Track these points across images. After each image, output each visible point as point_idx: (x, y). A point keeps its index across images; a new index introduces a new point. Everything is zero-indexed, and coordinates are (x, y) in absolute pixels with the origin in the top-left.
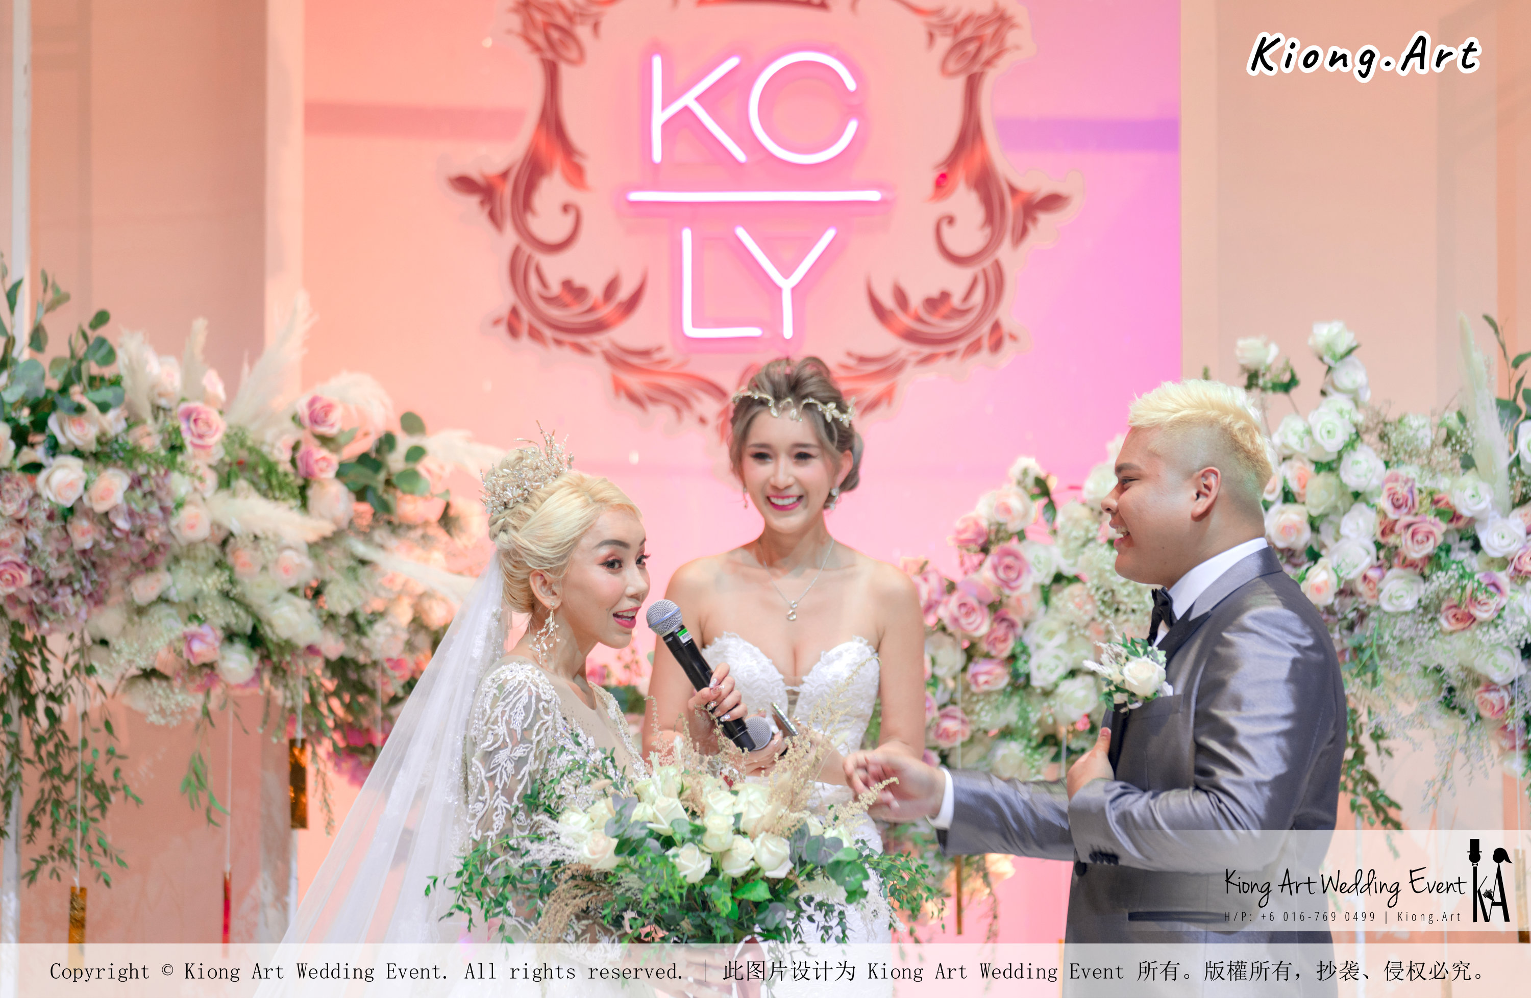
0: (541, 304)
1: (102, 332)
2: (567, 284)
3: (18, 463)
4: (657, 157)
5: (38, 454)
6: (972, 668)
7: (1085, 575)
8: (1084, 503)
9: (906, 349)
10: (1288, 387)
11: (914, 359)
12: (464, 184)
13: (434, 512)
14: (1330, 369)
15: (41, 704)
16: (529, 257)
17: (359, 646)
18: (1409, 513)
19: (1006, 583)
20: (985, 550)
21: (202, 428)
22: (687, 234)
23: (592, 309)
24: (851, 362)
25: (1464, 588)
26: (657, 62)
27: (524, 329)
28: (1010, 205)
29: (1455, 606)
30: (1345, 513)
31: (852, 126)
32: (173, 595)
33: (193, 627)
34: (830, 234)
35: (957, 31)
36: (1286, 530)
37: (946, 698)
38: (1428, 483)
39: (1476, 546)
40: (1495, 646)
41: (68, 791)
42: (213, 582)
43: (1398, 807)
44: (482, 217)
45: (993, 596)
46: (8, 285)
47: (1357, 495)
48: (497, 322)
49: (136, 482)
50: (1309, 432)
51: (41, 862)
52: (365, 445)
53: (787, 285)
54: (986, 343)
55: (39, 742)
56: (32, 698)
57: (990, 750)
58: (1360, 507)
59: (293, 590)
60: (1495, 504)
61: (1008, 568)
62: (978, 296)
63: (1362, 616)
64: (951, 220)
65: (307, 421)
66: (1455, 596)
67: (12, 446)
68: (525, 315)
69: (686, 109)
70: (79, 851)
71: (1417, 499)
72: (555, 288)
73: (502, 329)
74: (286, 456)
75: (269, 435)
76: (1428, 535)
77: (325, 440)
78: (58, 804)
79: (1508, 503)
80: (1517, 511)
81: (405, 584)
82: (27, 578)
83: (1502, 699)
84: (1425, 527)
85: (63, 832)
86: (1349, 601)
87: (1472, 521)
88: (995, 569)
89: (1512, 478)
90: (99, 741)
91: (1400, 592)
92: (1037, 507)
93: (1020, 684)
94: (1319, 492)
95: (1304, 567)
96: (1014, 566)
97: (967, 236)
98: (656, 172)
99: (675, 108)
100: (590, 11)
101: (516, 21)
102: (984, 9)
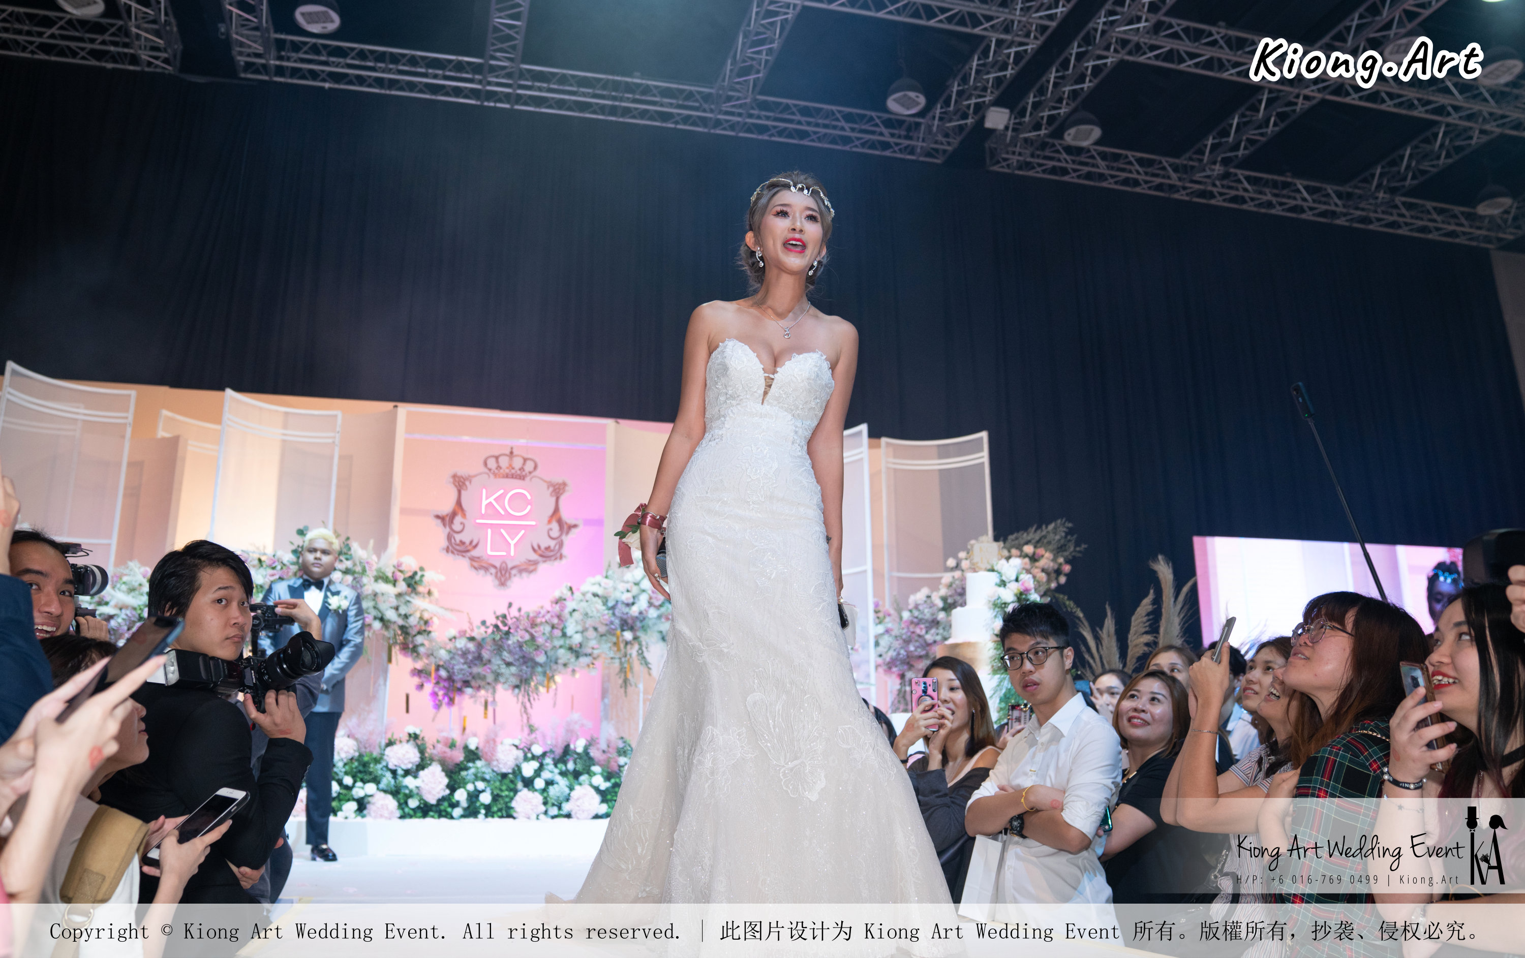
0: (454, 545)
2: (461, 541)
4: (483, 512)
7: (582, 609)
8: (580, 592)
9: (540, 559)
11: (542, 561)
12: (438, 517)
13: (426, 591)
16: (452, 534)
17: (407, 622)
20: (557, 602)
21: (371, 567)
22: (489, 530)
23: (466, 547)
24: (527, 561)
26: (484, 491)
27: (450, 551)
28: (565, 527)
31: (529, 507)
34: (523, 532)
35: (554, 486)
36: (627, 599)
44: (441, 524)
47: (644, 591)
48: (444, 549)
49: (355, 579)
52: (410, 574)
53: (512, 543)
54: (558, 558)
57: (557, 651)
58: (644, 593)
59: (391, 607)
62: (557, 547)
63: (644, 618)
64: (551, 529)
65: (397, 566)
68: (450, 547)
69: (490, 501)
72: (458, 541)
73: (445, 551)
74: (391, 575)
75: (387, 569)
77: (401, 571)
81: (419, 608)
86: (641, 615)
91: (653, 613)
92: (569, 593)
93: (564, 635)
94: (635, 590)
95: (631, 607)
96: (564, 606)
97: (555, 533)
98: (483, 517)
99: (488, 501)
100: (469, 478)
101: (451, 480)
102: (560, 481)
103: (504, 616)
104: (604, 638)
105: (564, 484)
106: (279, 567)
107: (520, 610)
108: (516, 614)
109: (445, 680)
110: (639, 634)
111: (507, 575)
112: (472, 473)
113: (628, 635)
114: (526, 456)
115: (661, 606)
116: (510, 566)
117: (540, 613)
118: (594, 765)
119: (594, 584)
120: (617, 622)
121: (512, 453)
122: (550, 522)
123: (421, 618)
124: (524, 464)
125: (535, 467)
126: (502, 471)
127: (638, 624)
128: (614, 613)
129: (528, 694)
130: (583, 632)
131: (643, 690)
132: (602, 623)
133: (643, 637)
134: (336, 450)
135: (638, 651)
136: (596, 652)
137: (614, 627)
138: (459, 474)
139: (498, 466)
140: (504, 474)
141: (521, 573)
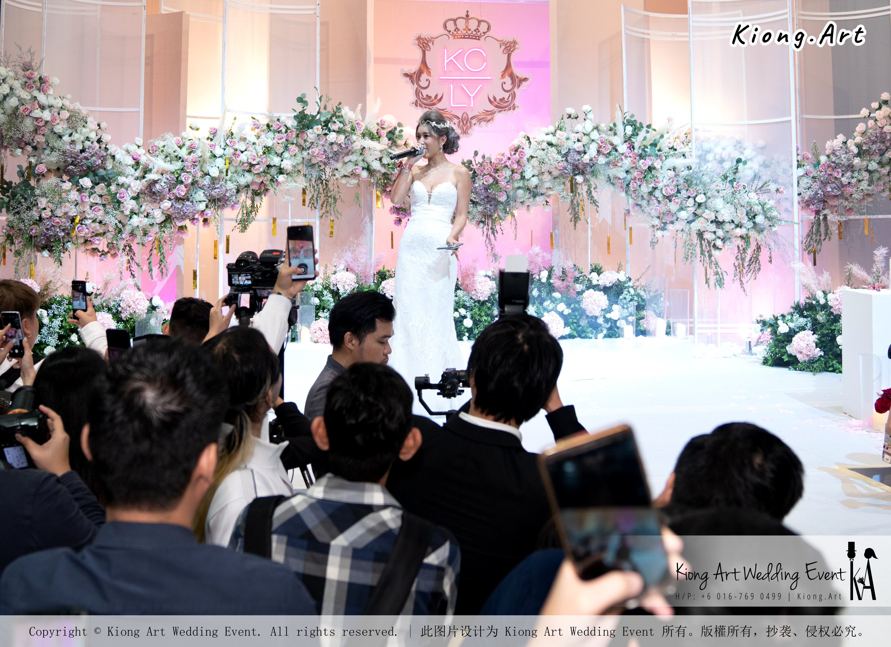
0: (422, 100)
1: (340, 106)
2: (427, 96)
3: (322, 133)
4: (445, 69)
5: (326, 132)
6: (513, 175)
7: (538, 156)
8: (536, 141)
9: (496, 110)
10: (576, 118)
12: (406, 75)
14: (586, 115)
15: (324, 182)
16: (419, 90)
18: (604, 144)
19: (521, 158)
20: (516, 150)
21: (360, 126)
22: (452, 85)
23: (432, 101)
24: (485, 112)
25: (616, 160)
26: (445, 51)
27: (418, 104)
28: (517, 80)
29: (614, 163)
30: (591, 144)
31: (485, 63)
32: (352, 160)
33: (356, 167)
34: (480, 86)
35: (506, 45)
36: (578, 147)
37: (507, 181)
38: (607, 137)
39: (616, 150)
40: (621, 171)
41: (330, 200)
42: (361, 158)
43: (598, 202)
44: (410, 82)
45: (518, 160)
46: (319, 96)
47: (593, 140)
48: (413, 103)
49: (346, 137)
50: (584, 128)
51: (324, 214)
52: (390, 129)
53: (472, 96)
54: (512, 108)
55: (324, 190)
56: (323, 181)
57: (516, 191)
58: (594, 143)
59: (376, 159)
60: (621, 142)
62: (510, 99)
63: (594, 165)
64: (505, 83)
65: (380, 124)
66: (614, 161)
67: (321, 129)
68: (418, 102)
70: (332, 212)
71: (606, 142)
72: (425, 97)
73: (414, 105)
74: (376, 131)
75: (372, 127)
76: (608, 149)
77: (383, 128)
78: (328, 202)
79: (623, 142)
80: (625, 144)
82: (324, 157)
83: (622, 181)
84: (608, 147)
85: (328, 208)
86: (591, 162)
87: (616, 146)
88: (518, 155)
89: (624, 137)
90: (336, 189)
91: (602, 160)
92: (527, 142)
93: (523, 178)
94: (585, 139)
95: (582, 155)
96: (522, 154)
97: (508, 86)
98: (445, 73)
99: (449, 60)
100: (432, 40)
101: (417, 42)
102: (511, 40)
103: (470, 162)
104: (558, 180)
105: (515, 42)
106: (284, 130)
107: (484, 157)
108: (481, 160)
110: (587, 176)
111: (468, 124)
113: (579, 179)
114: (480, 19)
116: (470, 117)
117: (502, 160)
118: (554, 292)
119: (547, 134)
120: (570, 167)
121: (467, 16)
122: (503, 76)
124: (479, 26)
125: (489, 29)
126: (459, 32)
127: (588, 169)
128: (567, 160)
129: (492, 228)
130: (540, 176)
131: (591, 224)
132: (556, 168)
133: (593, 181)
134: (318, 20)
135: (587, 192)
136: (551, 192)
137: (566, 172)
138: (422, 37)
139: (457, 28)
140: (461, 36)
141: (480, 123)
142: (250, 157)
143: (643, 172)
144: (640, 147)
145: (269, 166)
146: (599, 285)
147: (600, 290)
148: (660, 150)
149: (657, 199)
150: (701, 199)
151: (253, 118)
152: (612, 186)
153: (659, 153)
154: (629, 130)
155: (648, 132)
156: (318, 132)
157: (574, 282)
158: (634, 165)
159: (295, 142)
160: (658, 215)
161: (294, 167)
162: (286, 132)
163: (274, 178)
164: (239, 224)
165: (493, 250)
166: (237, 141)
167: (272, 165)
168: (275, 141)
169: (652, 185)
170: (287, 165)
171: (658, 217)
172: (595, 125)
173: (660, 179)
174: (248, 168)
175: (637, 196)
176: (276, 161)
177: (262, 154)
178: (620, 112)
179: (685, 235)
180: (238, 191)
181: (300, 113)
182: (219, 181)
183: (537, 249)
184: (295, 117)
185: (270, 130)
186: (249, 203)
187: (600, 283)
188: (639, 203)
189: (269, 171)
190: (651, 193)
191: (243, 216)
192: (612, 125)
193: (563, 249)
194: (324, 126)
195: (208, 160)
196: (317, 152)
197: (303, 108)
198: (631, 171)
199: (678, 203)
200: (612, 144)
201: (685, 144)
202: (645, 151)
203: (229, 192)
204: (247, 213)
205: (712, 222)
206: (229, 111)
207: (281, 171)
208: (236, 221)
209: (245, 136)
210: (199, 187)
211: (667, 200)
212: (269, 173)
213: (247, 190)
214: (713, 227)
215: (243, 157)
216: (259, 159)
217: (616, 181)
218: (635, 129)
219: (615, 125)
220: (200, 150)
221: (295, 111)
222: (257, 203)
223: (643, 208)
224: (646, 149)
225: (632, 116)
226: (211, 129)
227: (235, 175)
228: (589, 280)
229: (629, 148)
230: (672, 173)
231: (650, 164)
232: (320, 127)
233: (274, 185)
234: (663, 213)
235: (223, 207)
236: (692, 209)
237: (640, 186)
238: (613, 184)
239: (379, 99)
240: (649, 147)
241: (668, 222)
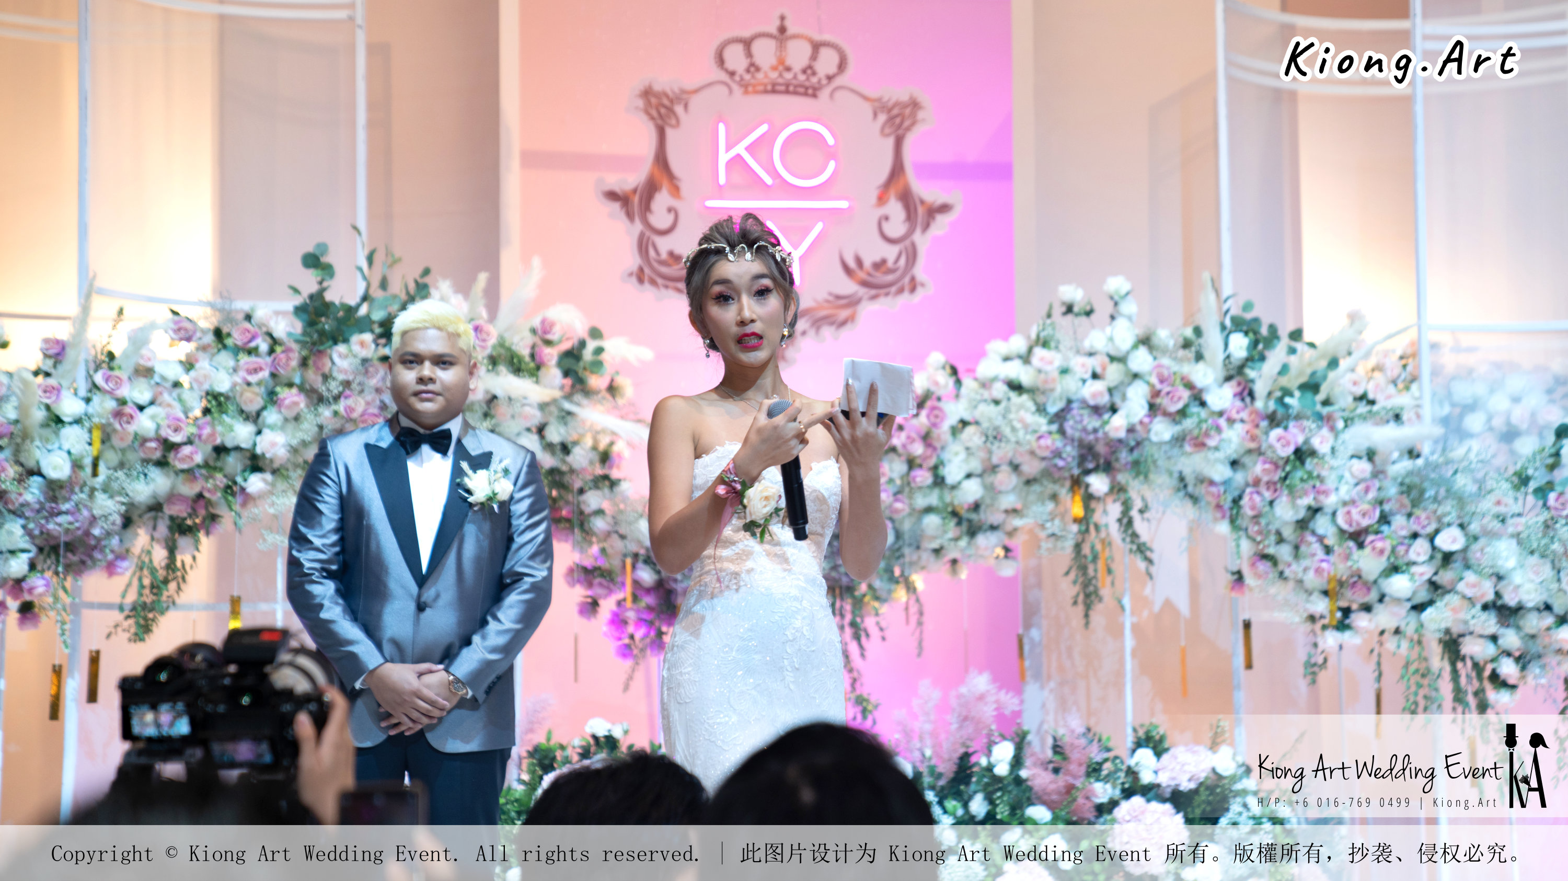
0: (655, 265)
1: (427, 280)
2: (671, 254)
3: (376, 357)
4: (722, 180)
6: (913, 473)
7: (981, 420)
8: (976, 379)
9: (863, 291)
10: (1088, 313)
11: (866, 297)
12: (612, 195)
13: (606, 384)
14: (1116, 304)
16: (649, 238)
17: (564, 462)
18: (1169, 385)
20: (920, 405)
21: (484, 336)
24: (831, 298)
25: (1201, 429)
26: (722, 127)
27: (646, 278)
28: (921, 211)
29: (1197, 438)
30: (1129, 384)
31: (832, 165)
34: (819, 227)
35: (890, 110)
36: (1094, 395)
37: (895, 490)
38: (1175, 367)
39: (1203, 404)
40: (1217, 460)
43: (1151, 550)
44: (622, 215)
45: (924, 431)
46: (366, 252)
47: (1136, 376)
48: (631, 274)
50: (1111, 339)
52: (566, 346)
53: (795, 255)
54: (907, 288)
57: (919, 520)
58: (1138, 382)
59: (528, 430)
60: (1215, 380)
61: (936, 417)
62: (902, 261)
63: (1138, 444)
64: (887, 218)
65: (540, 332)
66: (1196, 432)
67: (373, 346)
68: (647, 271)
69: (738, 155)
71: (1173, 378)
72: (664, 256)
73: (634, 280)
74: (528, 351)
75: (516, 339)
76: (1180, 398)
77: (548, 343)
79: (1221, 379)
80: (1227, 385)
81: (592, 426)
83: (1219, 491)
84: (1178, 394)
86: (1131, 436)
87: (1201, 390)
88: (928, 416)
89: (1225, 365)
91: (1162, 430)
92: (951, 382)
93: (939, 482)
94: (1114, 373)
95: (1106, 416)
96: (937, 415)
97: (896, 227)
98: (720, 192)
99: (732, 153)
100: (683, 97)
101: (640, 103)
102: (904, 98)
104: (1036, 488)
105: (915, 105)
106: (264, 347)
109: (648, 591)
110: (1122, 478)
112: (689, 85)
113: (1098, 483)
114: (818, 37)
115: (1183, 413)
118: (1031, 803)
119: (1007, 359)
120: (1070, 451)
121: (782, 30)
122: (882, 199)
123: (595, 448)
124: (814, 57)
125: (842, 65)
126: (760, 76)
127: (1124, 456)
128: (1062, 432)
129: (853, 624)
130: (986, 476)
131: (1133, 613)
132: (1032, 453)
133: (1136, 490)
134: (361, 39)
135: (1120, 520)
136: (1017, 522)
137: (1061, 463)
138: (657, 88)
139: (752, 65)
140: (765, 85)
141: (818, 329)
142: (164, 423)
143: (1281, 463)
144: (1270, 394)
145: (221, 450)
146: (1158, 786)
147: (1164, 800)
148: (1326, 403)
149: (1321, 539)
150: (1450, 540)
151: (175, 313)
152: (1188, 504)
153: (1325, 411)
154: (1239, 345)
155: (1292, 351)
156: (364, 353)
157: (1088, 775)
158: (1253, 445)
159: (297, 380)
160: (1325, 587)
161: (294, 450)
162: (271, 351)
163: (235, 483)
164: (128, 617)
165: (858, 685)
166: (124, 376)
167: (229, 444)
168: (238, 379)
169: (1307, 501)
170: (273, 444)
171: (1326, 593)
172: (1139, 331)
173: (1331, 483)
174: (157, 455)
175: (1264, 533)
176: (242, 433)
177: (198, 413)
178: (1212, 297)
179: (1405, 645)
180: (127, 522)
181: (311, 297)
182: (72, 492)
183: (981, 682)
184: (299, 310)
185: (225, 347)
186: (159, 555)
187: (1163, 779)
188: (1271, 551)
189: (219, 464)
190: (1303, 525)
191: (140, 594)
192: (1189, 332)
193: (1052, 684)
194: (381, 336)
195: (36, 432)
196: (360, 409)
197: (321, 283)
198: (1247, 460)
199: (1382, 552)
200: (1189, 386)
201: (1401, 386)
202: (1287, 407)
203: (101, 523)
204: (152, 587)
205: (1485, 607)
206: (101, 292)
207: (255, 463)
208: (121, 608)
209: (149, 364)
210: (10, 511)
211: (1351, 544)
212: (221, 470)
213: (155, 519)
214: (1489, 623)
215: (145, 423)
216: (193, 430)
217: (1201, 490)
218: (1255, 344)
219: (1198, 331)
220: (14, 401)
221: (296, 291)
222: (184, 557)
223: (1281, 567)
224: (1287, 400)
225: (1248, 306)
226: (46, 341)
227: (120, 474)
228: (1132, 773)
229: (1240, 395)
230: (1363, 468)
231: (1300, 439)
232: (368, 337)
233: (237, 502)
234: (1341, 584)
235: (78, 568)
236: (1424, 571)
237: (1271, 503)
238: (1194, 499)
239: (536, 262)
240: (1297, 394)
241: (1354, 607)
